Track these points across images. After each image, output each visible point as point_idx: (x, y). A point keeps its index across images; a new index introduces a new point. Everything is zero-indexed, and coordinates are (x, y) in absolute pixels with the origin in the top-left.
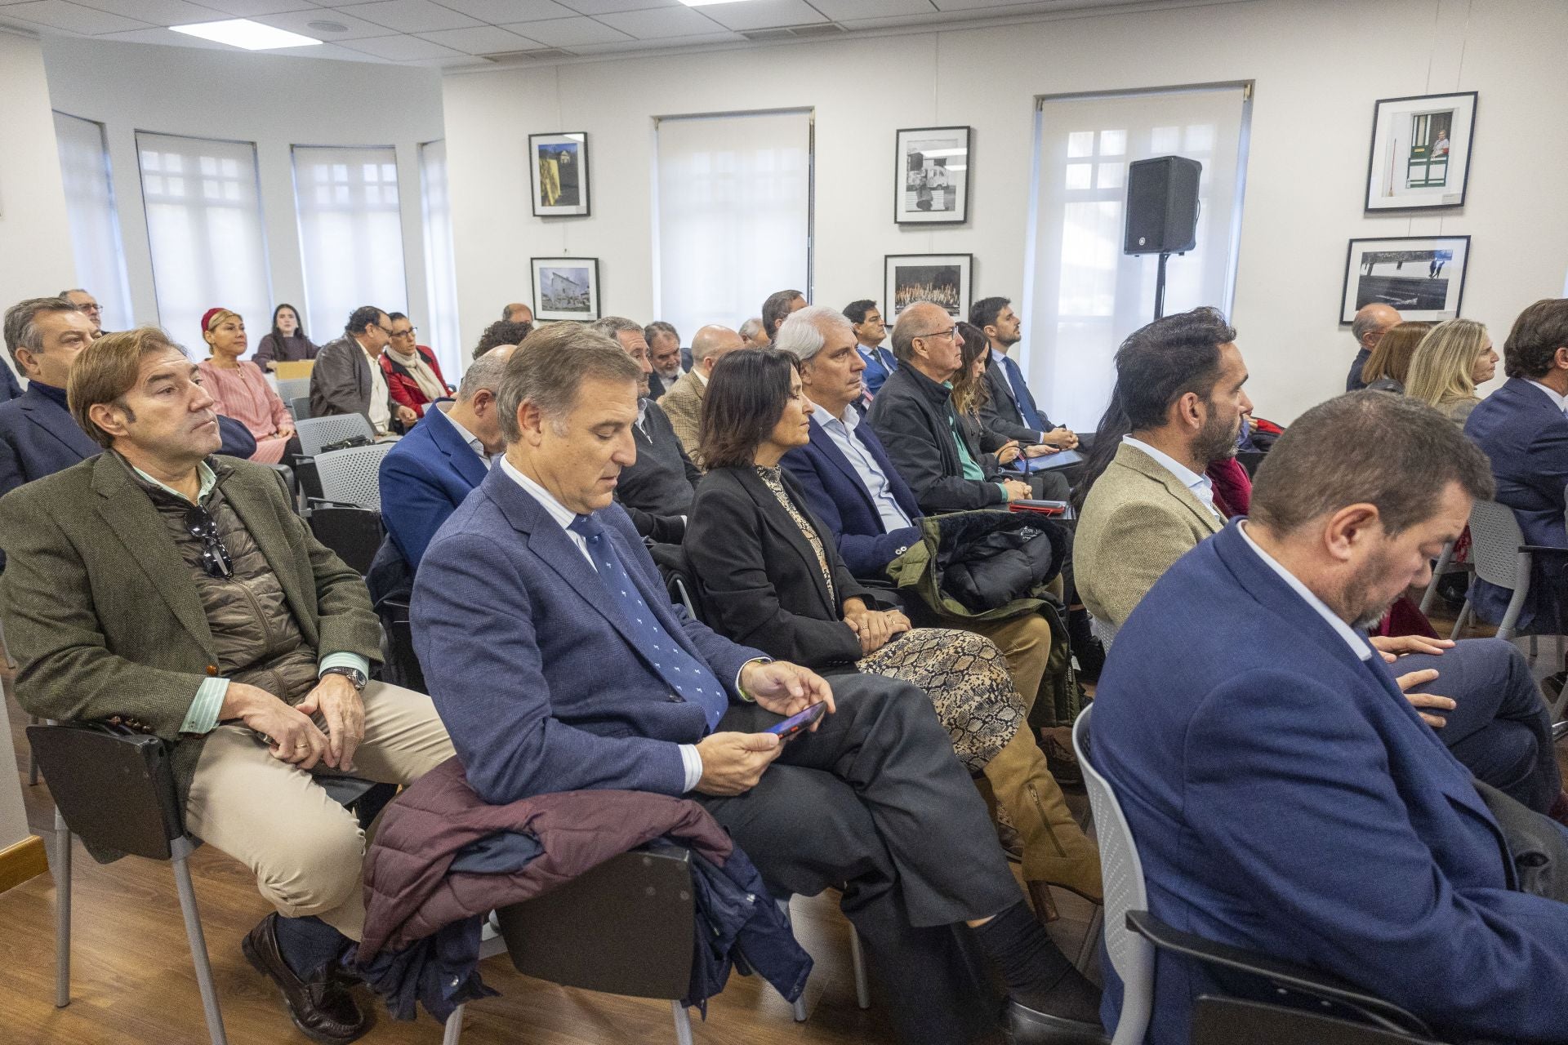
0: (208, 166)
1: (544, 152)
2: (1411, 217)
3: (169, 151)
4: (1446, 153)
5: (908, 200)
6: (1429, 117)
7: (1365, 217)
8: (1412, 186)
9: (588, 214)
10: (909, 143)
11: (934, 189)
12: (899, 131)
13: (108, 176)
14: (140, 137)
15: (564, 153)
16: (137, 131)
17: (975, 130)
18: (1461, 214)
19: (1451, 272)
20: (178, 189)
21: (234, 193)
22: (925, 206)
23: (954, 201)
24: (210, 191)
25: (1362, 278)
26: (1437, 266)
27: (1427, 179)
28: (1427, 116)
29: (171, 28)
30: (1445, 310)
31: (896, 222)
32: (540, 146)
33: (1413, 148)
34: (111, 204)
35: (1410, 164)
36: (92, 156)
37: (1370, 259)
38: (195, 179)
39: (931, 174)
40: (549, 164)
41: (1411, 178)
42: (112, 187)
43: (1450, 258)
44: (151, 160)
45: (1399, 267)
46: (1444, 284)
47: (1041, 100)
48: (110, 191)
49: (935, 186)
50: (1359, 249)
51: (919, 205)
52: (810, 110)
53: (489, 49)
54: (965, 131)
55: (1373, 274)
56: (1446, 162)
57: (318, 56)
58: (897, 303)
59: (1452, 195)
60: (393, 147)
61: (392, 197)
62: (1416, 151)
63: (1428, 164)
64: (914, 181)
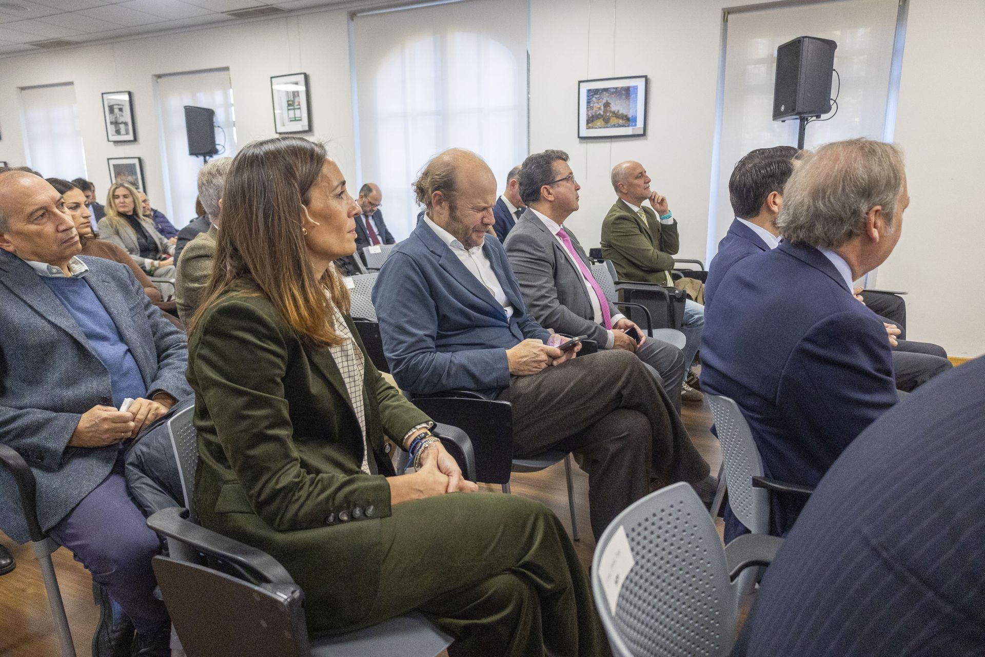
5: (112, 129)
8: (291, 121)
10: (108, 99)
11: (121, 123)
12: (103, 94)
22: (118, 132)
23: (129, 131)
27: (295, 117)
31: (109, 140)
35: (288, 110)
39: (118, 116)
41: (290, 116)
47: (157, 77)
51: (116, 132)
54: (128, 94)
56: (300, 108)
62: (289, 102)
63: (294, 109)
64: (112, 119)
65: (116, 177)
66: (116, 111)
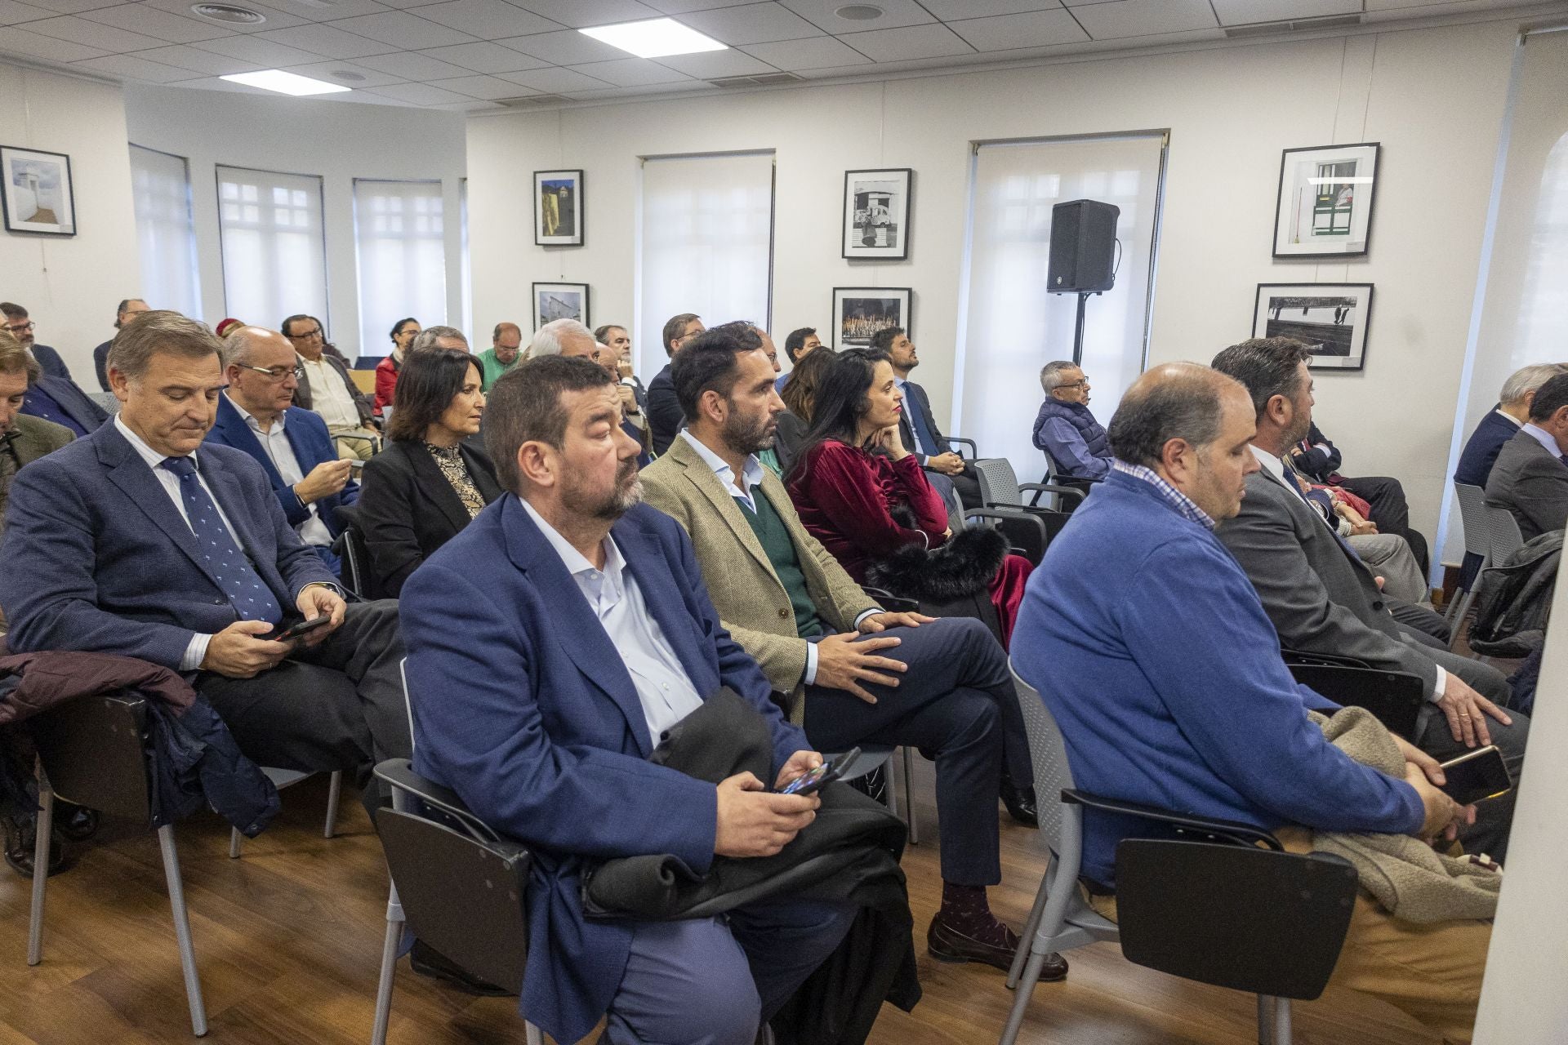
0: (280, 194)
1: (548, 188)
2: (1318, 263)
3: (247, 182)
4: (1350, 202)
5: (855, 236)
6: (1334, 167)
7: (1274, 263)
8: (1318, 234)
9: (582, 244)
10: (857, 183)
11: (879, 226)
12: (847, 173)
13: (188, 203)
14: (219, 168)
15: (563, 188)
16: (218, 165)
17: (916, 172)
18: (1367, 262)
19: (1355, 318)
20: (252, 215)
21: (303, 220)
22: (869, 242)
23: (895, 239)
24: (281, 219)
25: (1270, 322)
26: (1342, 312)
27: (1332, 227)
28: (1331, 166)
29: (221, 78)
30: (1351, 356)
31: (843, 257)
32: (543, 182)
33: (1318, 197)
34: (190, 228)
35: (1315, 212)
36: (174, 186)
37: (1278, 304)
38: (267, 208)
39: (875, 213)
40: (550, 198)
41: (1317, 226)
42: (192, 214)
43: (1354, 305)
44: (230, 190)
45: (1305, 312)
46: (1349, 331)
47: (977, 145)
48: (190, 216)
49: (879, 223)
50: (1267, 294)
51: (864, 241)
52: (772, 151)
53: (500, 95)
54: (906, 173)
55: (1280, 318)
56: (1350, 211)
57: (349, 101)
58: (843, 333)
59: (1356, 244)
60: (439, 182)
61: (438, 226)
62: (1322, 199)
63: (1333, 212)
64: (860, 219)
65: (844, 320)
66: (873, 203)
